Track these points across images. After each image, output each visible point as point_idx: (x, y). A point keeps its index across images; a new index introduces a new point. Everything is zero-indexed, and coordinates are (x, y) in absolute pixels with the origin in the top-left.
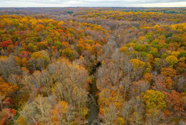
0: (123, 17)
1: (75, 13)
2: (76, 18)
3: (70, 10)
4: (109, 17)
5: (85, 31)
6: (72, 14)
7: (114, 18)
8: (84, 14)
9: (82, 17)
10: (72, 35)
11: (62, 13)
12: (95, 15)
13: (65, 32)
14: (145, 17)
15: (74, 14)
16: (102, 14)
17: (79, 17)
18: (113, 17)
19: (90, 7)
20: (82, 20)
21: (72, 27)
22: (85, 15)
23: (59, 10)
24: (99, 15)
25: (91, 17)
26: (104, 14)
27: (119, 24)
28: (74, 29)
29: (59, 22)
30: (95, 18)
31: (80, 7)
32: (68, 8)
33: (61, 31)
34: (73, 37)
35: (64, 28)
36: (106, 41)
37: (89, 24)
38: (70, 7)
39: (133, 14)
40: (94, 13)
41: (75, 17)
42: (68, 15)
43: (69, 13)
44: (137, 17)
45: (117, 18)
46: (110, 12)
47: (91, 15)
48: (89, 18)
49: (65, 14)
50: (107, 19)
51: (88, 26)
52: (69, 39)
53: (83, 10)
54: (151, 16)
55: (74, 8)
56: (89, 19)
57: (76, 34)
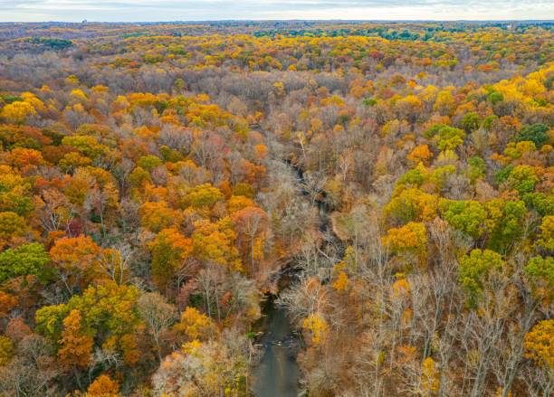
0: (273, 55)
1: (79, 44)
2: (90, 66)
3: (57, 33)
4: (222, 60)
5: (158, 134)
6: (70, 52)
7: (244, 63)
8: (119, 50)
9: (117, 65)
10: (99, 170)
11: (20, 45)
12: (168, 52)
13: (53, 160)
14: (349, 55)
15: (75, 50)
16: (192, 49)
17: (106, 64)
18: (237, 58)
19: (131, 25)
20: (122, 77)
21: (89, 126)
22: (125, 56)
23: (7, 34)
24: (182, 53)
25: (151, 62)
26: (199, 49)
27: (276, 85)
28: (104, 134)
29: (10, 101)
30: (172, 65)
31: (96, 24)
32: (45, 26)
33: (33, 161)
34: (109, 186)
35: (46, 133)
36: (260, 172)
37: (161, 96)
38: (52, 24)
39: (303, 44)
40: (160, 47)
41: (86, 61)
42: (52, 56)
43: (53, 45)
44: (319, 53)
45: (253, 60)
46: (217, 40)
47: (149, 54)
48: (145, 66)
49: (34, 52)
50: (218, 65)
51: (161, 108)
52: (87, 207)
53: (110, 34)
54: (363, 50)
55: (72, 25)
56: (147, 71)
57: (119, 160)
